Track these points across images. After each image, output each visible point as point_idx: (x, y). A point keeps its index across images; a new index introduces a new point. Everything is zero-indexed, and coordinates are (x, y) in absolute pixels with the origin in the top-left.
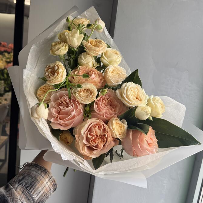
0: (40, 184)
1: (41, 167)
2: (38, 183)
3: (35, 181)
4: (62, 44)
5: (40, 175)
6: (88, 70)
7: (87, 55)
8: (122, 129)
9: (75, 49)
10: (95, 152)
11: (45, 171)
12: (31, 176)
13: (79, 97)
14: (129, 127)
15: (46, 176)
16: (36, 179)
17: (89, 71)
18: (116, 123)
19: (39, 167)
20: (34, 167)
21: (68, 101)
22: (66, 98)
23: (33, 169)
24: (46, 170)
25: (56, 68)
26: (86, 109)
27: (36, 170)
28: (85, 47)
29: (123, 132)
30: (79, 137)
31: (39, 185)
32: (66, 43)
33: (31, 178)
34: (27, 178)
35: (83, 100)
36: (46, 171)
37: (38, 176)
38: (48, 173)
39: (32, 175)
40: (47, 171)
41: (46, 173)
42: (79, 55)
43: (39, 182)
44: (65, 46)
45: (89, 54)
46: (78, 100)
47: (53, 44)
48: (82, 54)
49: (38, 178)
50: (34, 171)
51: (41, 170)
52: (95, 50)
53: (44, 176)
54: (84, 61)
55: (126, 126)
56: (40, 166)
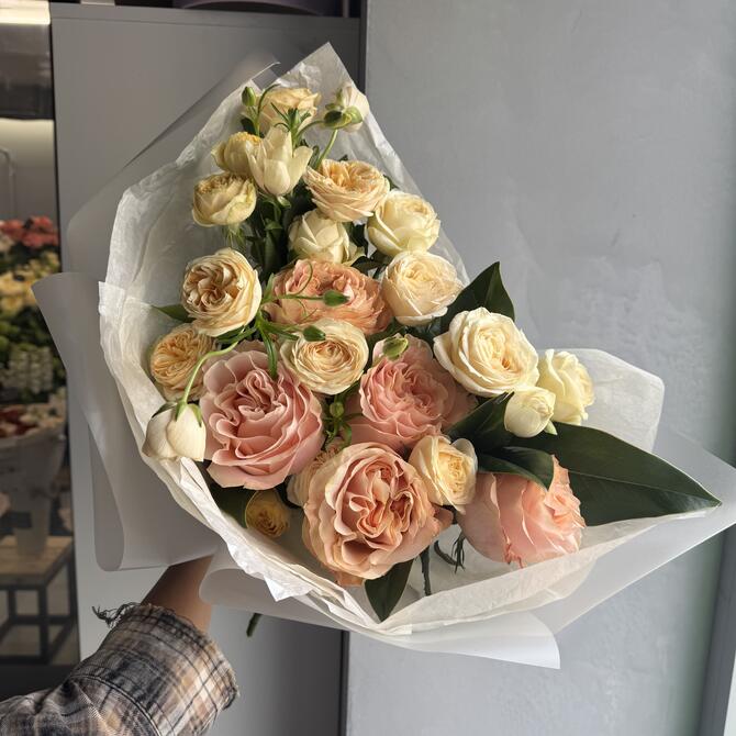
0: (180, 688)
1: (185, 626)
2: (174, 685)
3: (164, 679)
4: (234, 185)
5: (181, 657)
6: (329, 272)
7: (323, 221)
8: (462, 472)
9: (281, 200)
10: (374, 559)
11: (198, 643)
12: (152, 658)
13: (305, 373)
14: (481, 463)
15: (202, 659)
16: (167, 670)
17: (333, 276)
18: (440, 453)
19: (177, 625)
20: (161, 624)
21: (269, 388)
22: (261, 376)
23: (157, 632)
24: (200, 637)
25: (227, 273)
26: (331, 411)
27: (167, 637)
28: (313, 191)
29: (465, 481)
30: (316, 513)
31: (179, 691)
32: (247, 182)
33: (152, 666)
34: (138, 664)
35: (319, 379)
36: (201, 642)
37: (175, 659)
38: (206, 648)
39: (155, 657)
40: (206, 642)
41: (202, 647)
42: (291, 221)
43: (178, 680)
44: (247, 193)
45: (327, 218)
46: (303, 381)
47: (203, 185)
48: (304, 217)
49: (174, 668)
50: (159, 640)
51: (184, 637)
52: (349, 202)
53: (195, 659)
54: (312, 241)
55: (472, 461)
56: (180, 623)
